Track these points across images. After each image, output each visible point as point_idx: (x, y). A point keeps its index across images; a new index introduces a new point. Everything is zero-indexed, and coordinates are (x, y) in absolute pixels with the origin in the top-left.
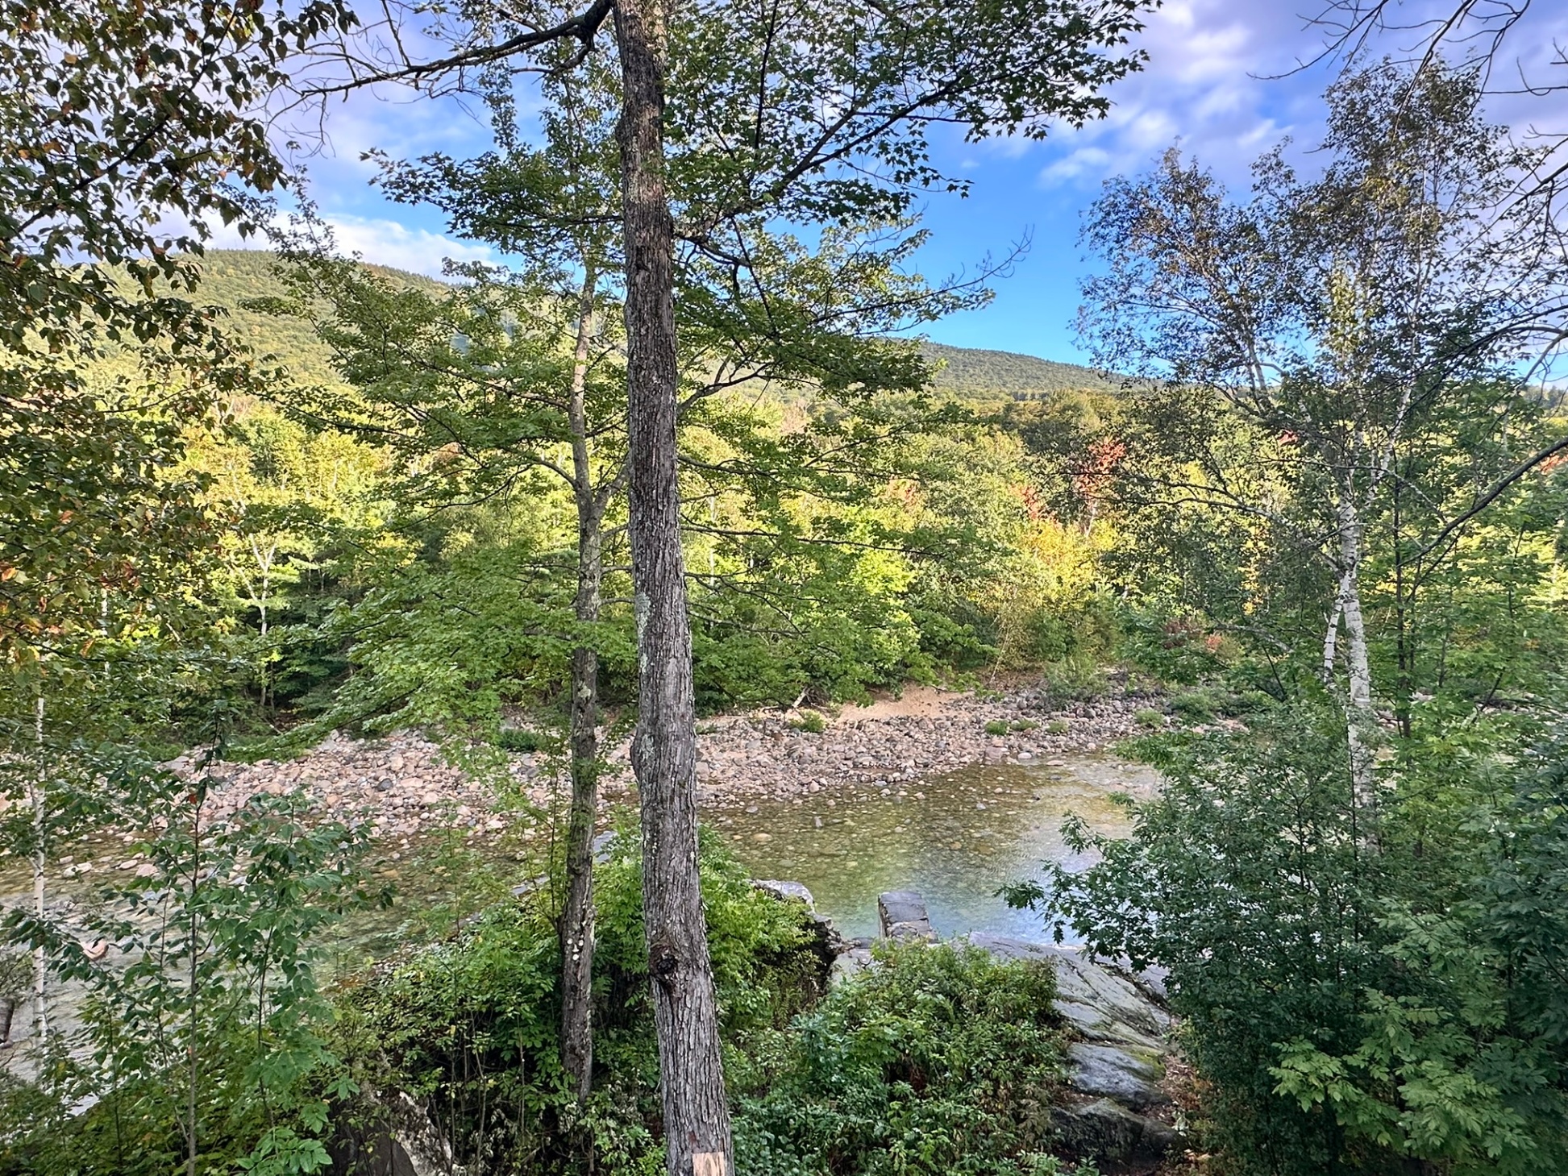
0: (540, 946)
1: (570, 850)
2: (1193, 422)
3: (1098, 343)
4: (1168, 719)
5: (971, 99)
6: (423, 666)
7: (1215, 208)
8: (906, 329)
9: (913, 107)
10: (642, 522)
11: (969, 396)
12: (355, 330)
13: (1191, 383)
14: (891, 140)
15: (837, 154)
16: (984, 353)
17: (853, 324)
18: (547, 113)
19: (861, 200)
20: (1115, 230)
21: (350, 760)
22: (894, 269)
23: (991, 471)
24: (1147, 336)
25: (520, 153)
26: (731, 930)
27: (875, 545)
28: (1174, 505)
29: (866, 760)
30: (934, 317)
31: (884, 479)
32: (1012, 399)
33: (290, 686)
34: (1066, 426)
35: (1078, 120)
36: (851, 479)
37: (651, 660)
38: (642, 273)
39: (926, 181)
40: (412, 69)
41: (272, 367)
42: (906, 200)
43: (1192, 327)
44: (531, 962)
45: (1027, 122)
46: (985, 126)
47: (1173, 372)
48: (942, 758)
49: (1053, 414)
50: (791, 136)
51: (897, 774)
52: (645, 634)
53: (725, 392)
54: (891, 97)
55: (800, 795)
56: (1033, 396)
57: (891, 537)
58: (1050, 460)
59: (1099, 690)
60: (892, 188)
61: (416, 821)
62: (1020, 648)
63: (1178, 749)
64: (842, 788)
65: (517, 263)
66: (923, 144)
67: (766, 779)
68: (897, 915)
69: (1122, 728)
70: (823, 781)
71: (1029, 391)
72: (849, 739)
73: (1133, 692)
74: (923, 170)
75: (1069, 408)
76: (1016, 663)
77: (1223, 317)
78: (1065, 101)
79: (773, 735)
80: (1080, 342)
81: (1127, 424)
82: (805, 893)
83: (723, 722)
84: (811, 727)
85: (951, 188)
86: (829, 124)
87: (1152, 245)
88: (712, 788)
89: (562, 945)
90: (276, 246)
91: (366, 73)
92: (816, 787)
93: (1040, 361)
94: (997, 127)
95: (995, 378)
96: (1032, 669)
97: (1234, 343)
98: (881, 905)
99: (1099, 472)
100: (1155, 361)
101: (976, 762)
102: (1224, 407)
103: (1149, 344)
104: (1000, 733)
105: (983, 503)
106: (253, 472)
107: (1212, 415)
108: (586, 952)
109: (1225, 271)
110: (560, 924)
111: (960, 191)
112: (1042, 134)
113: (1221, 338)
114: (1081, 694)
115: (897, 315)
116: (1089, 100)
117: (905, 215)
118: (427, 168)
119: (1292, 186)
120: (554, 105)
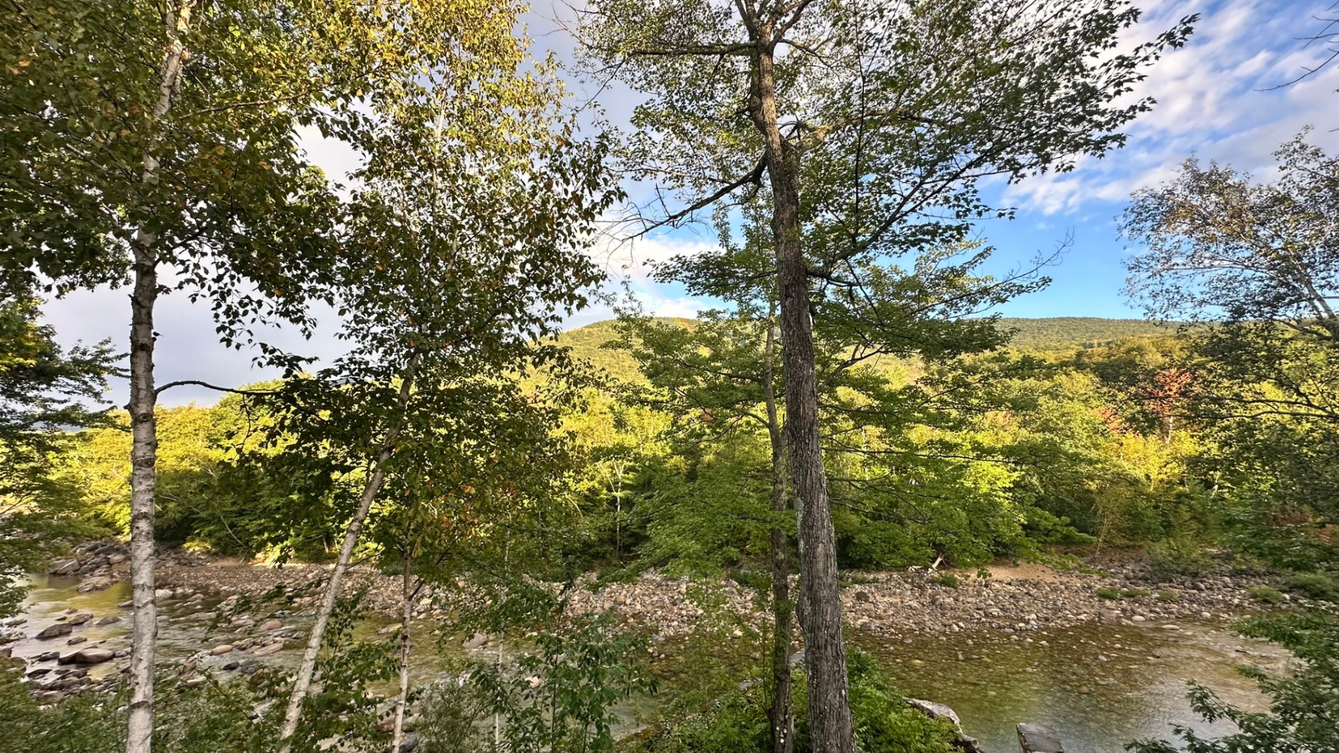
0: (760, 727)
1: (775, 663)
2: (1259, 350)
3: (1150, 302)
4: (1287, 596)
5: (1007, 157)
6: (677, 539)
7: (1244, 189)
8: (982, 311)
9: (963, 170)
10: (796, 451)
11: (1047, 348)
12: (651, 351)
13: (1248, 320)
14: (951, 194)
15: (913, 210)
16: (1054, 320)
17: (942, 312)
18: (745, 226)
19: (934, 234)
20: (1149, 223)
21: (659, 585)
22: (970, 273)
23: (1071, 399)
24: (1196, 291)
25: (733, 249)
26: (895, 737)
27: (979, 458)
28: (1253, 417)
29: (995, 611)
30: (1003, 301)
31: (981, 410)
32: (1081, 348)
33: (630, 540)
34: (1132, 364)
35: (1100, 153)
36: (954, 413)
37: (806, 544)
38: (789, 300)
39: (980, 214)
40: (671, 217)
41: (603, 374)
42: (967, 228)
43: (1241, 278)
44: (753, 739)
45: (1055, 162)
46: (1021, 172)
47: (1228, 314)
48: (1060, 614)
49: (1120, 354)
50: (881, 204)
51: (1022, 625)
52: (802, 526)
53: (860, 364)
54: (947, 168)
55: (944, 633)
56: (1099, 345)
57: (990, 451)
58: (1120, 390)
59: (1204, 567)
60: (958, 222)
61: (693, 626)
62: (1120, 530)
63: (1308, 632)
64: (977, 631)
65: (733, 306)
66: (975, 192)
67: (917, 619)
68: (1034, 744)
69: (1236, 601)
70: (961, 624)
71: (1095, 342)
72: (979, 594)
73: (1242, 571)
74: (976, 207)
75: (1133, 349)
76: (1118, 542)
77: (1272, 267)
78: (1087, 142)
79: (920, 587)
80: (1132, 303)
81: (1190, 357)
82: (952, 714)
83: (882, 576)
84: (948, 583)
85: (1001, 215)
86: (906, 194)
87: (1185, 227)
88: (878, 622)
89: (773, 730)
90: (617, 315)
91: (649, 225)
92: (957, 629)
93: (1102, 320)
94: (1032, 170)
95: (1066, 336)
96: (1133, 547)
97: (1287, 285)
98: (1020, 733)
99: (1169, 396)
100: (1207, 309)
101: (1093, 620)
102: (1287, 336)
103: (1199, 297)
104: (1112, 598)
105: (1067, 422)
106: (615, 426)
107: (1278, 343)
108: (789, 738)
109: (1264, 233)
110: (771, 714)
111: (1007, 216)
112: (1070, 168)
113: (1273, 283)
114: (1186, 569)
115: (975, 303)
116: (1106, 138)
117: (967, 238)
118: (674, 264)
119: (1322, 160)
120: (749, 222)
